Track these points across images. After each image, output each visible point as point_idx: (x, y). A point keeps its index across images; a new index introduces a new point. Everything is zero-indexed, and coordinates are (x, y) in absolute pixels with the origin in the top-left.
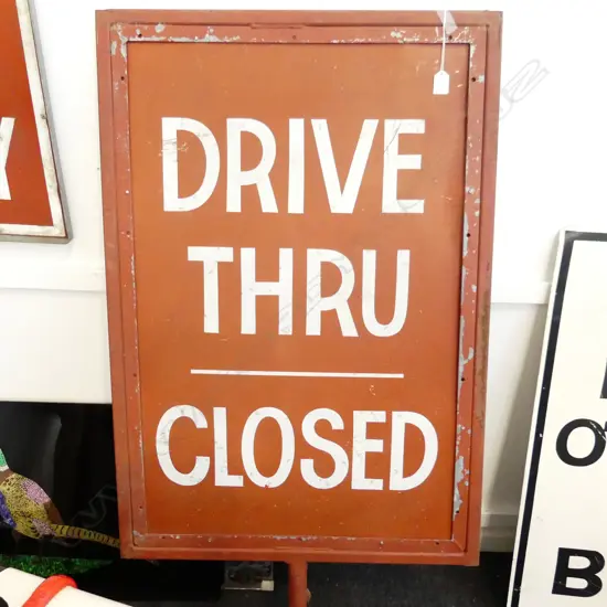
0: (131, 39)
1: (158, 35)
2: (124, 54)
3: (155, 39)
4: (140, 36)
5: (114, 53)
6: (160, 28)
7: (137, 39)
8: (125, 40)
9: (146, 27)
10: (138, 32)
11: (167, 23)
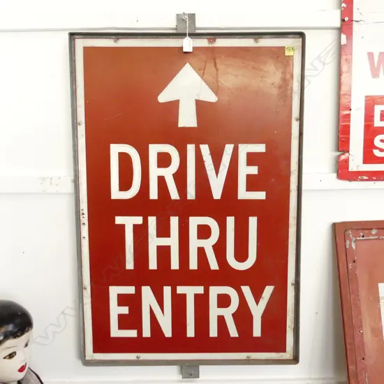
0: (358, 238)
1: (373, 235)
2: (354, 247)
3: (371, 237)
4: (363, 237)
5: (348, 247)
6: (374, 232)
7: (361, 238)
8: (354, 239)
9: (366, 231)
10: (362, 234)
11: (378, 229)
